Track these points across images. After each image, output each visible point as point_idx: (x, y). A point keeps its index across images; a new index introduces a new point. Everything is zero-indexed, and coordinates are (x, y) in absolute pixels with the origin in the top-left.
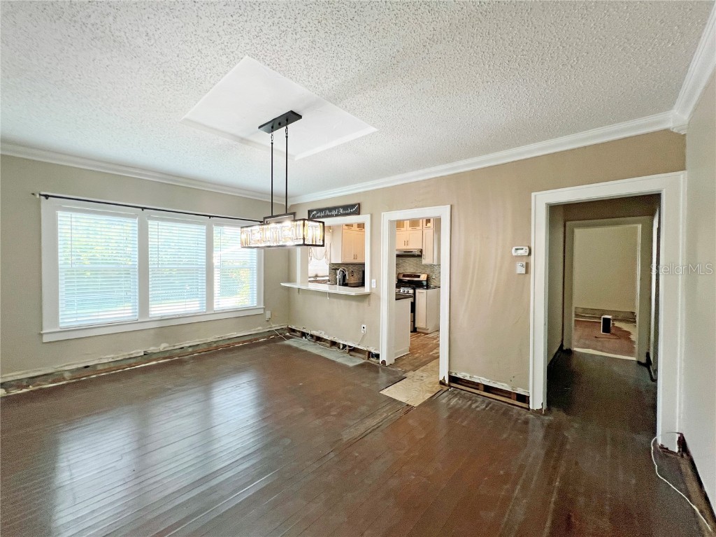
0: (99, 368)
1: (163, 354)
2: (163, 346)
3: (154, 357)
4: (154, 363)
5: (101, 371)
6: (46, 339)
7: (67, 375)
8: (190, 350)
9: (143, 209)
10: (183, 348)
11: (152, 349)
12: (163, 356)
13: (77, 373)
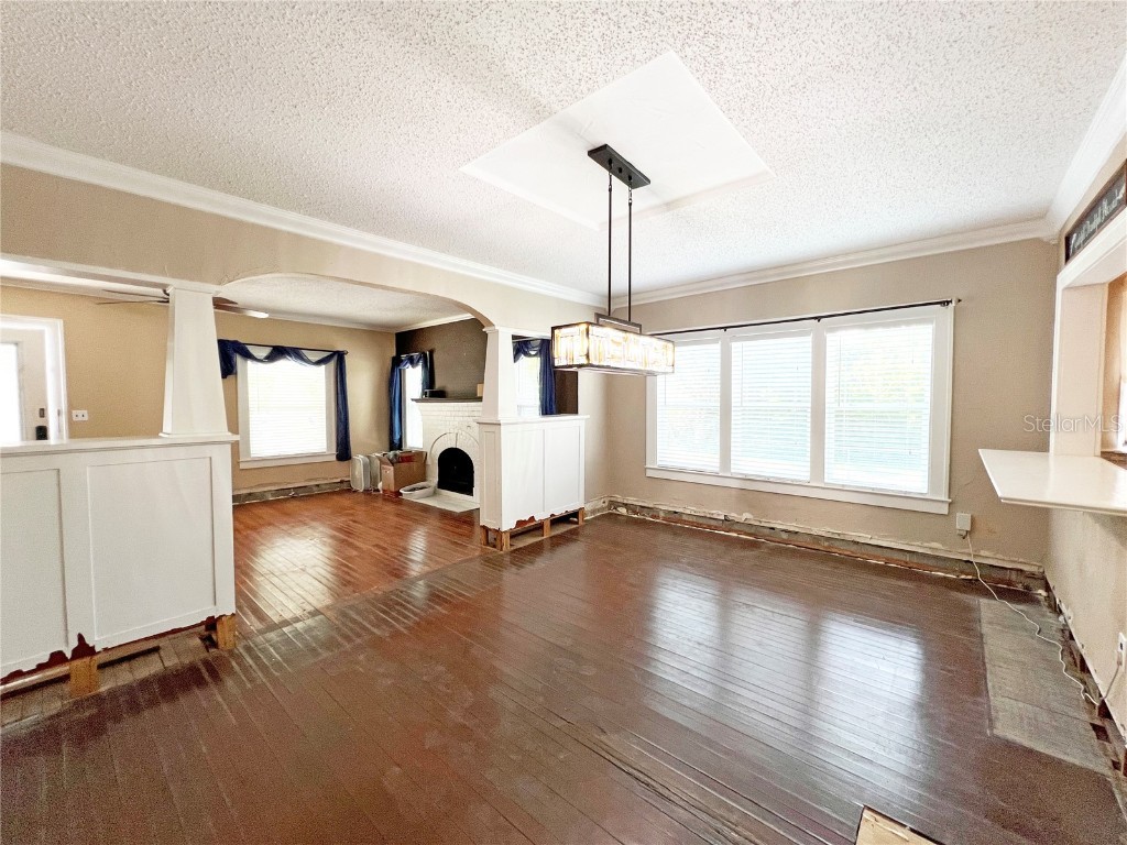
0: (685, 517)
1: (747, 527)
2: (746, 516)
3: (736, 527)
4: (735, 535)
5: (685, 522)
6: (649, 473)
7: (662, 514)
8: (785, 536)
9: (725, 328)
10: (773, 529)
11: (733, 516)
12: (747, 530)
13: (668, 516)
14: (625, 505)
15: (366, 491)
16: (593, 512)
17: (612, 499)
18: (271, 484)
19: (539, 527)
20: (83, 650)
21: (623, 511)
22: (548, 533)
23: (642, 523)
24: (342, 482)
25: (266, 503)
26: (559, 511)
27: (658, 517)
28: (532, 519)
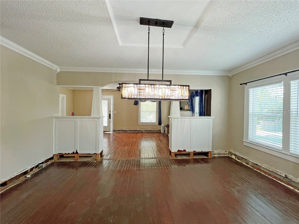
0: (262, 169)
3: (293, 184)
4: (292, 188)
6: (245, 144)
9: (286, 74)
11: (290, 176)
13: (253, 165)
14: (235, 155)
15: (163, 133)
16: (218, 154)
17: (230, 151)
18: (144, 129)
19: (188, 154)
20: (77, 153)
21: (233, 157)
22: (192, 157)
23: (241, 165)
24: (159, 130)
25: (142, 133)
26: (198, 150)
27: (249, 164)
28: (185, 151)
